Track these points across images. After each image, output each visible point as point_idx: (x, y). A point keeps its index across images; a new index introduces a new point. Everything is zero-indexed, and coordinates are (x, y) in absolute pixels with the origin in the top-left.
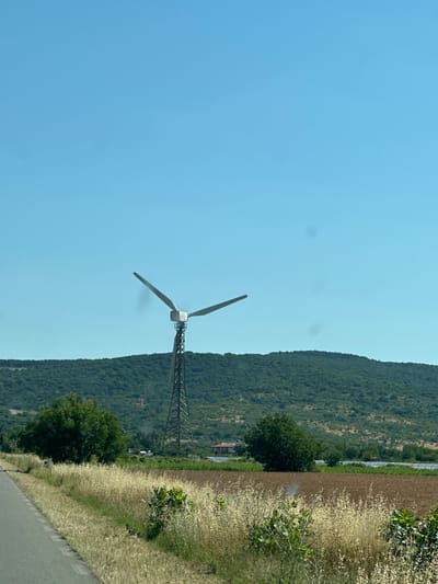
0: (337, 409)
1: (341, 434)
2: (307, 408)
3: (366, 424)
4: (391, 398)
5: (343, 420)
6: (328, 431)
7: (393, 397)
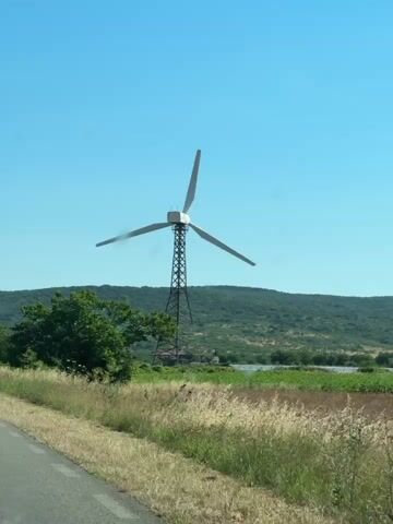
0: (255, 327)
1: (261, 345)
2: (225, 326)
3: (285, 338)
4: (308, 319)
5: (262, 335)
6: (249, 343)
7: (310, 319)
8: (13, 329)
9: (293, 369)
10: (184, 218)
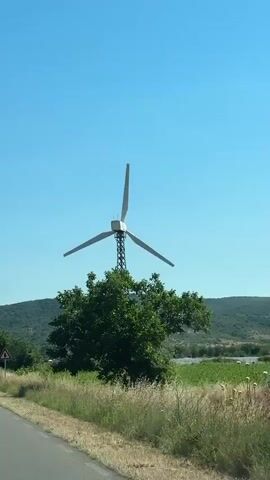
8: (52, 324)
9: (214, 361)
10: (123, 227)
